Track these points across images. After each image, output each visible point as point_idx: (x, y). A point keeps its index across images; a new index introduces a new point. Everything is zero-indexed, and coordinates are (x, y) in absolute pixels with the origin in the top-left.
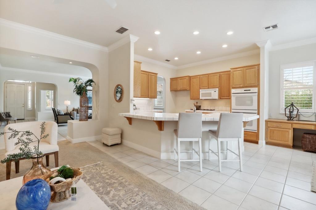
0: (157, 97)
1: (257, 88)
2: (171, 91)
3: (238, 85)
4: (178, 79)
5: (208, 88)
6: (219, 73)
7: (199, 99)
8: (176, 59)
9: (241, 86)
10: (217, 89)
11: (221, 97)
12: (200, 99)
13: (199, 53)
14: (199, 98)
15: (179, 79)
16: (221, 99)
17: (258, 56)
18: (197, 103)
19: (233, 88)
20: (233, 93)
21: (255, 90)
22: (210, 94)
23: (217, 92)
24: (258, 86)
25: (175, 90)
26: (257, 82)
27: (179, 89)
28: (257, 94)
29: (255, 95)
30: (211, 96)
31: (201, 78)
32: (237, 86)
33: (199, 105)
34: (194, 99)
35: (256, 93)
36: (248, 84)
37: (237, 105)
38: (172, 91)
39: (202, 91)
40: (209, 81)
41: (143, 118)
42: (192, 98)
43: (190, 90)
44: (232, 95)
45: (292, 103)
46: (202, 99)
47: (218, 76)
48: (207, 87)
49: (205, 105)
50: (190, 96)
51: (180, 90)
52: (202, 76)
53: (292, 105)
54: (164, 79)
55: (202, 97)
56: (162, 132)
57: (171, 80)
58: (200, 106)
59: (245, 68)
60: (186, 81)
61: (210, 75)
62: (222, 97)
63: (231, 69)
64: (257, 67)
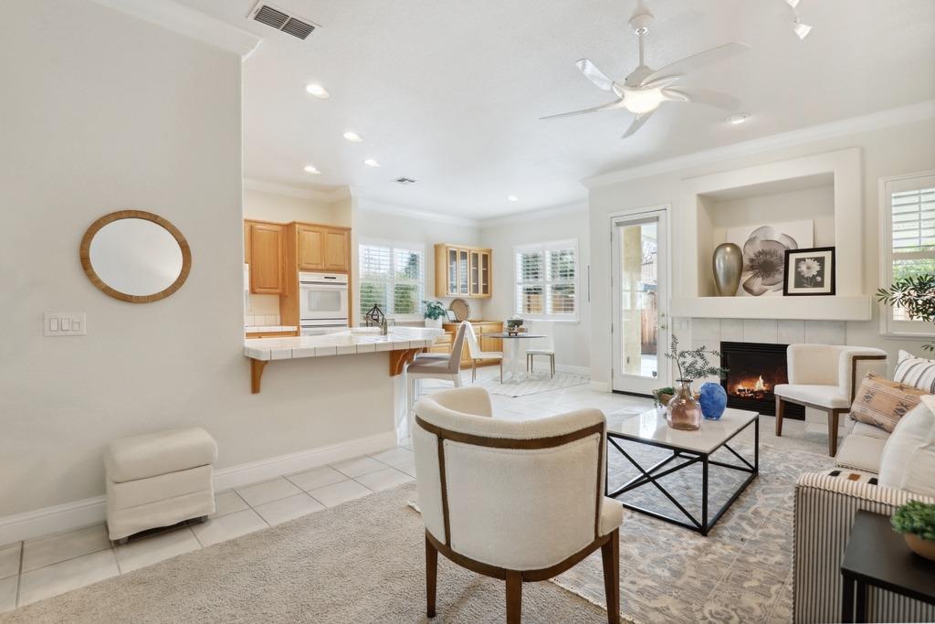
1: (347, 276)
3: (312, 264)
9: (320, 267)
11: (256, 289)
16: (254, 292)
19: (303, 270)
20: (302, 282)
21: (343, 278)
24: (348, 270)
26: (346, 262)
28: (347, 287)
29: (344, 289)
32: (311, 266)
35: (344, 284)
36: (331, 265)
37: (310, 309)
41: (318, 354)
44: (301, 285)
45: (376, 304)
59: (326, 230)
64: (346, 233)
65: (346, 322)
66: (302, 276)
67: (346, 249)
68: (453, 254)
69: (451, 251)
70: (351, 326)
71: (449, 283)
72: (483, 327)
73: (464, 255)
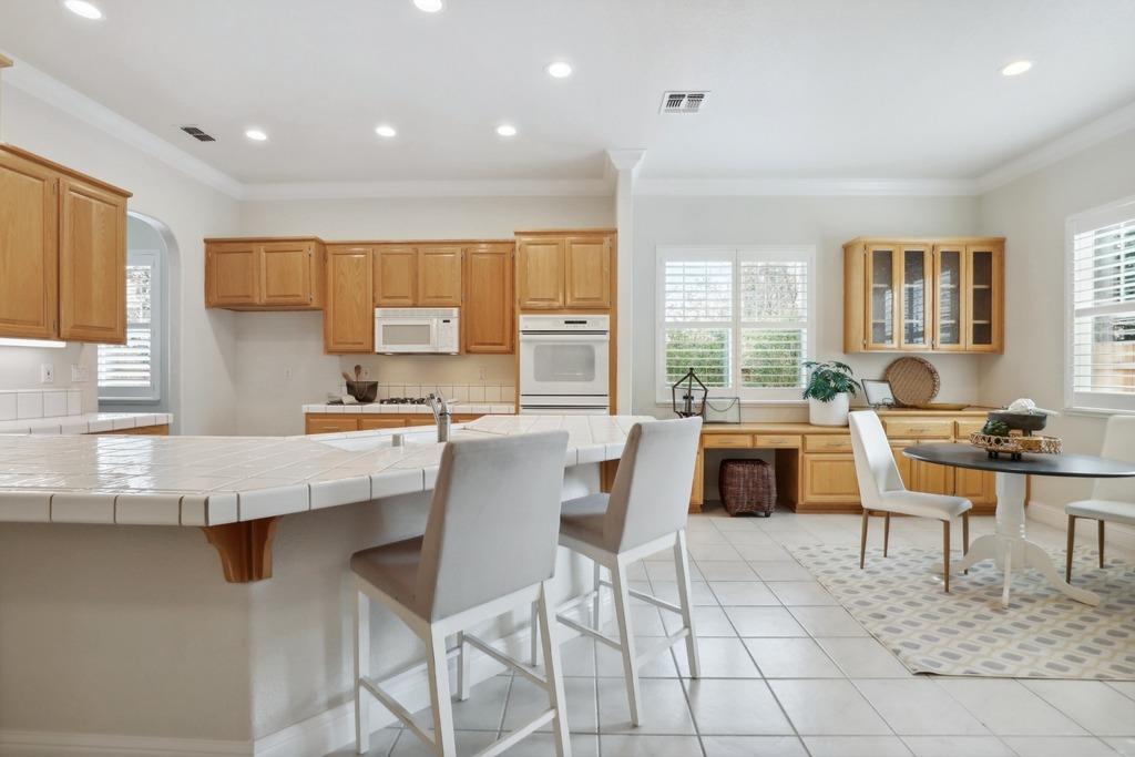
0: (125, 333)
1: (608, 317)
2: (210, 305)
3: (542, 300)
4: (254, 247)
5: (414, 306)
6: (465, 246)
7: (371, 351)
8: (256, 135)
9: (555, 304)
10: (455, 311)
11: (470, 345)
12: (377, 350)
13: (386, 131)
14: (367, 346)
15: (262, 247)
16: (468, 352)
17: (609, 201)
18: (358, 369)
19: (526, 310)
20: (525, 332)
21: (601, 321)
22: (423, 332)
23: (455, 323)
24: (608, 306)
25: (236, 301)
26: (606, 294)
27: (261, 297)
28: (607, 337)
29: (602, 341)
30: (428, 342)
31: (378, 257)
32: (541, 304)
33: (366, 378)
34: (341, 353)
35: (604, 332)
36: (579, 299)
37: (540, 377)
38: (213, 307)
39: (383, 318)
40: (417, 275)
42: (332, 346)
43: (322, 309)
44: (522, 337)
45: (692, 369)
46: (383, 354)
47: (459, 255)
48: (410, 302)
49: (394, 381)
50: (326, 338)
51: (269, 307)
52: (383, 251)
53: (691, 374)
54: (169, 238)
55: (385, 342)
56: (257, 587)
57: (207, 252)
58: (374, 386)
59: (567, 239)
60: (301, 262)
61: (421, 249)
62: (476, 344)
63: (516, 233)
64: (607, 239)
65: (606, 401)
66: (525, 322)
67: (606, 269)
68: (884, 260)
69: (876, 254)
70: (613, 411)
71: (871, 321)
72: (961, 421)
73: (915, 260)
